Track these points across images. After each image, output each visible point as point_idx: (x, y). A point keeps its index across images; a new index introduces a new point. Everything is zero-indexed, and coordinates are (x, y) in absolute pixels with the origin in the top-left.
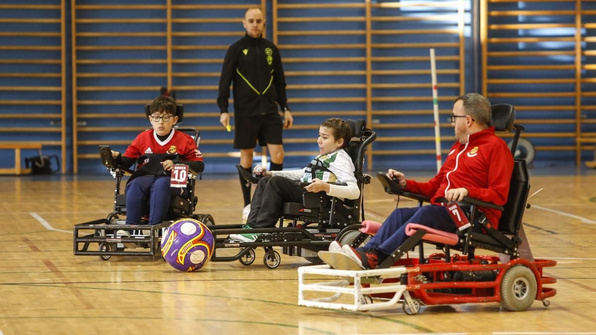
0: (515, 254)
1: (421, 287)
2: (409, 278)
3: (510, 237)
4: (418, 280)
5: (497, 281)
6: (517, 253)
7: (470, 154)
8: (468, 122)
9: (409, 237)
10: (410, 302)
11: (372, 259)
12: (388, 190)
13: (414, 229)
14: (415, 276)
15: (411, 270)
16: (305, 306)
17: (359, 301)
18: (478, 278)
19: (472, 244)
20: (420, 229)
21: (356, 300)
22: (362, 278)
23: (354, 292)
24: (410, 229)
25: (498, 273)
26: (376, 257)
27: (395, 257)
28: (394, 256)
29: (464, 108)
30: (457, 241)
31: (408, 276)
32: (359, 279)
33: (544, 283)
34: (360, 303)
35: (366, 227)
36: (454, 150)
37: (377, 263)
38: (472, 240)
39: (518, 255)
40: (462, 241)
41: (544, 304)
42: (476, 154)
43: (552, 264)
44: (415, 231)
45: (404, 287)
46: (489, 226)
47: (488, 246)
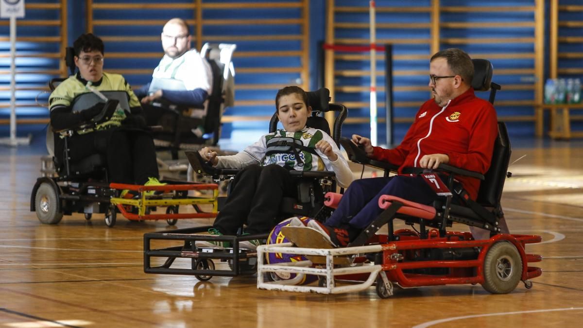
0: (496, 229)
1: (397, 267)
2: (384, 257)
3: (490, 209)
4: (394, 259)
5: (480, 260)
6: (498, 228)
7: (449, 119)
8: (456, 83)
9: (383, 210)
10: (387, 284)
11: (343, 235)
12: (352, 157)
13: (387, 201)
14: (390, 255)
15: (387, 248)
16: (265, 289)
17: (331, 283)
18: (458, 256)
19: (451, 217)
20: (395, 201)
21: (328, 282)
22: (335, 256)
23: (326, 273)
24: (383, 202)
25: (479, 251)
26: (346, 233)
27: (369, 233)
28: (368, 231)
29: (450, 67)
30: (434, 215)
31: (384, 254)
32: (331, 258)
33: (530, 261)
34: (332, 285)
35: (330, 200)
36: (426, 113)
37: (348, 240)
38: (451, 213)
39: (499, 230)
40: (439, 214)
41: (526, 285)
42: (458, 120)
43: (537, 239)
44: (390, 203)
45: (379, 267)
46: (466, 197)
47: (467, 220)
